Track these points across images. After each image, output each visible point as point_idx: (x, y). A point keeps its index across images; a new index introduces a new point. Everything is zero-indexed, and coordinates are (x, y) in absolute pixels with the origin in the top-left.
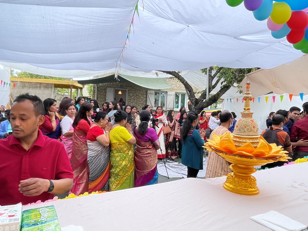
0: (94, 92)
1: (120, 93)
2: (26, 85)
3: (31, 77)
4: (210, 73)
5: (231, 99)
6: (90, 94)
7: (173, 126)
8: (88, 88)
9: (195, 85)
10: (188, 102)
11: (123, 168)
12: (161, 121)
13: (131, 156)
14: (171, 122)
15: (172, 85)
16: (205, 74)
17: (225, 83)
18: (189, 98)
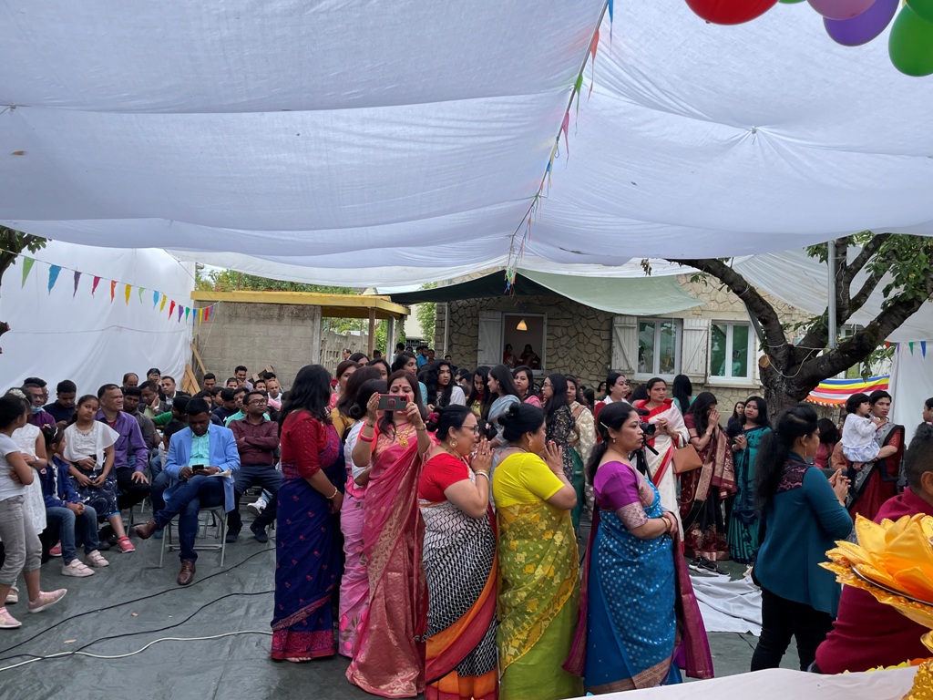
0: (440, 327)
1: (522, 326)
2: (239, 311)
3: (253, 286)
4: (840, 257)
5: (923, 344)
6: (426, 332)
7: (707, 446)
8: (419, 313)
9: (785, 296)
10: (758, 358)
11: (537, 587)
12: (665, 429)
13: (565, 550)
14: (700, 435)
15: (698, 295)
16: (821, 261)
17: (897, 290)
18: (764, 346)
